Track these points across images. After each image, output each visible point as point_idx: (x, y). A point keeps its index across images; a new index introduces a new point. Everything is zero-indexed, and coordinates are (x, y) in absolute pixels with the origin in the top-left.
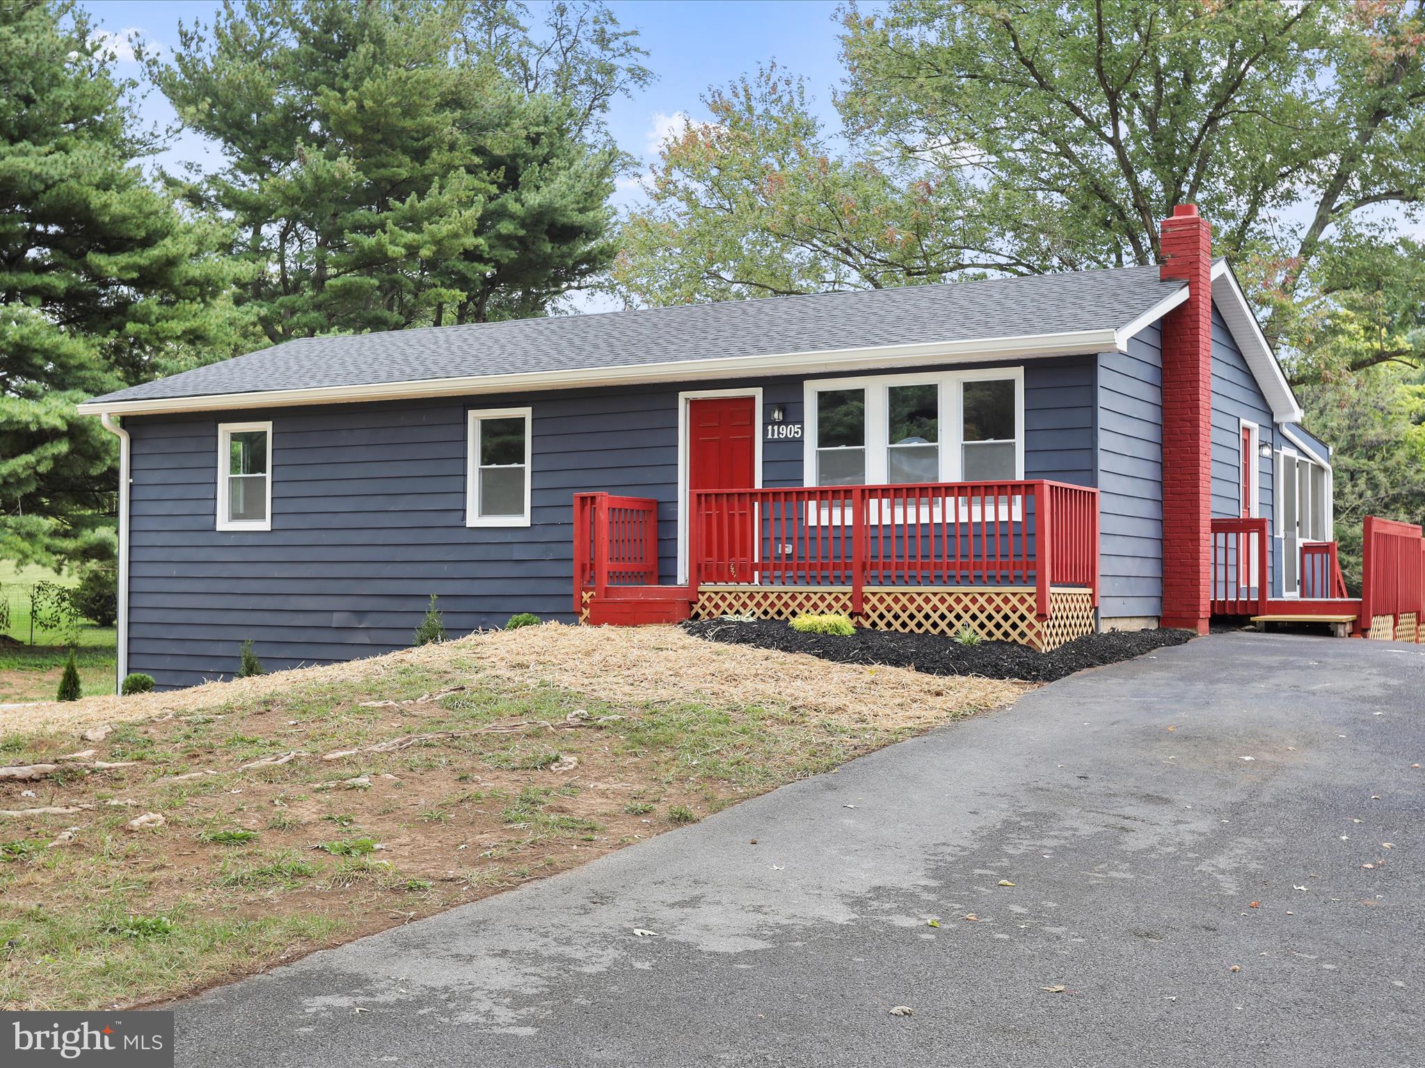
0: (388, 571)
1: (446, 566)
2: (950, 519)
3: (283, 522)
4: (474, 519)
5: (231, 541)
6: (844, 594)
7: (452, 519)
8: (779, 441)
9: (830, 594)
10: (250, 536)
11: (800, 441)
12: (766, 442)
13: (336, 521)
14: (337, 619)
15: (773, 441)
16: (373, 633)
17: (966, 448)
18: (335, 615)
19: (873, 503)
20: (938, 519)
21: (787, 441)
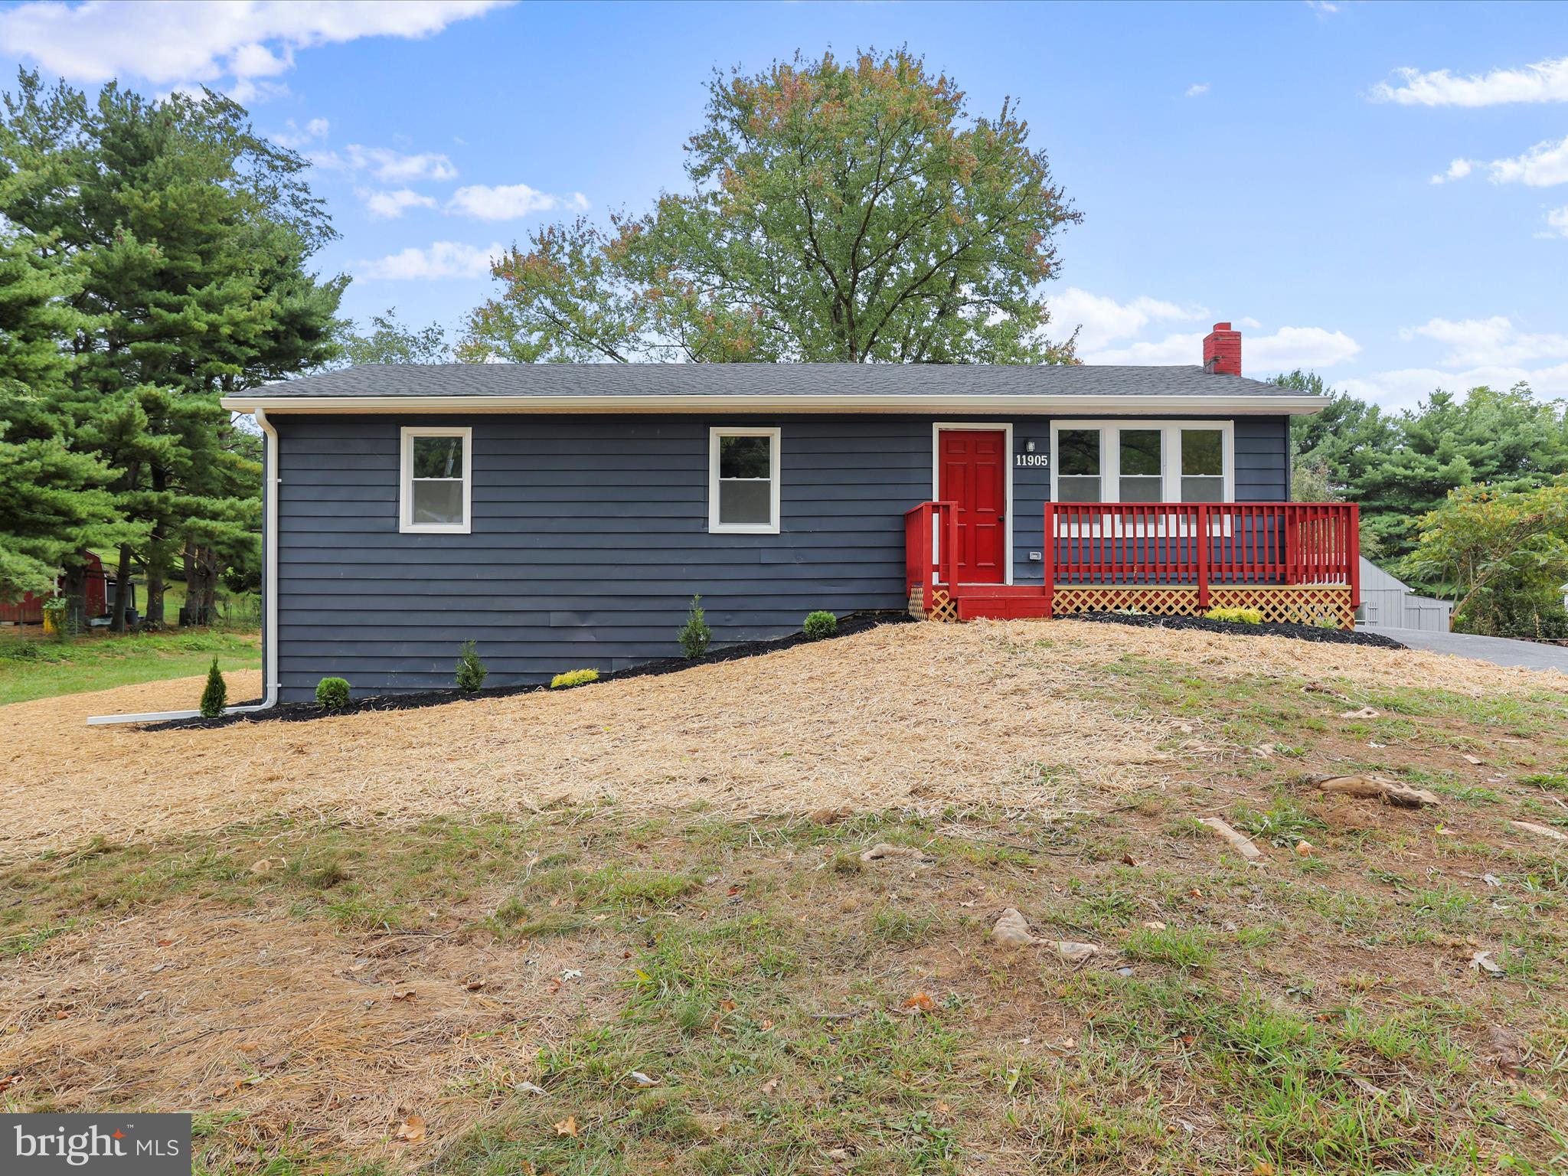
0: (616, 572)
1: (684, 569)
2: (1173, 534)
3: (485, 526)
4: (715, 526)
5: (420, 543)
6: (1190, 591)
7: (691, 526)
8: (1027, 468)
9: (1177, 591)
10: (443, 538)
11: (1047, 469)
12: (1015, 468)
13: (554, 526)
14: (555, 620)
15: (1021, 468)
16: (599, 631)
17: (1183, 481)
18: (552, 614)
19: (1107, 518)
20: (1162, 534)
21: (1034, 468)
